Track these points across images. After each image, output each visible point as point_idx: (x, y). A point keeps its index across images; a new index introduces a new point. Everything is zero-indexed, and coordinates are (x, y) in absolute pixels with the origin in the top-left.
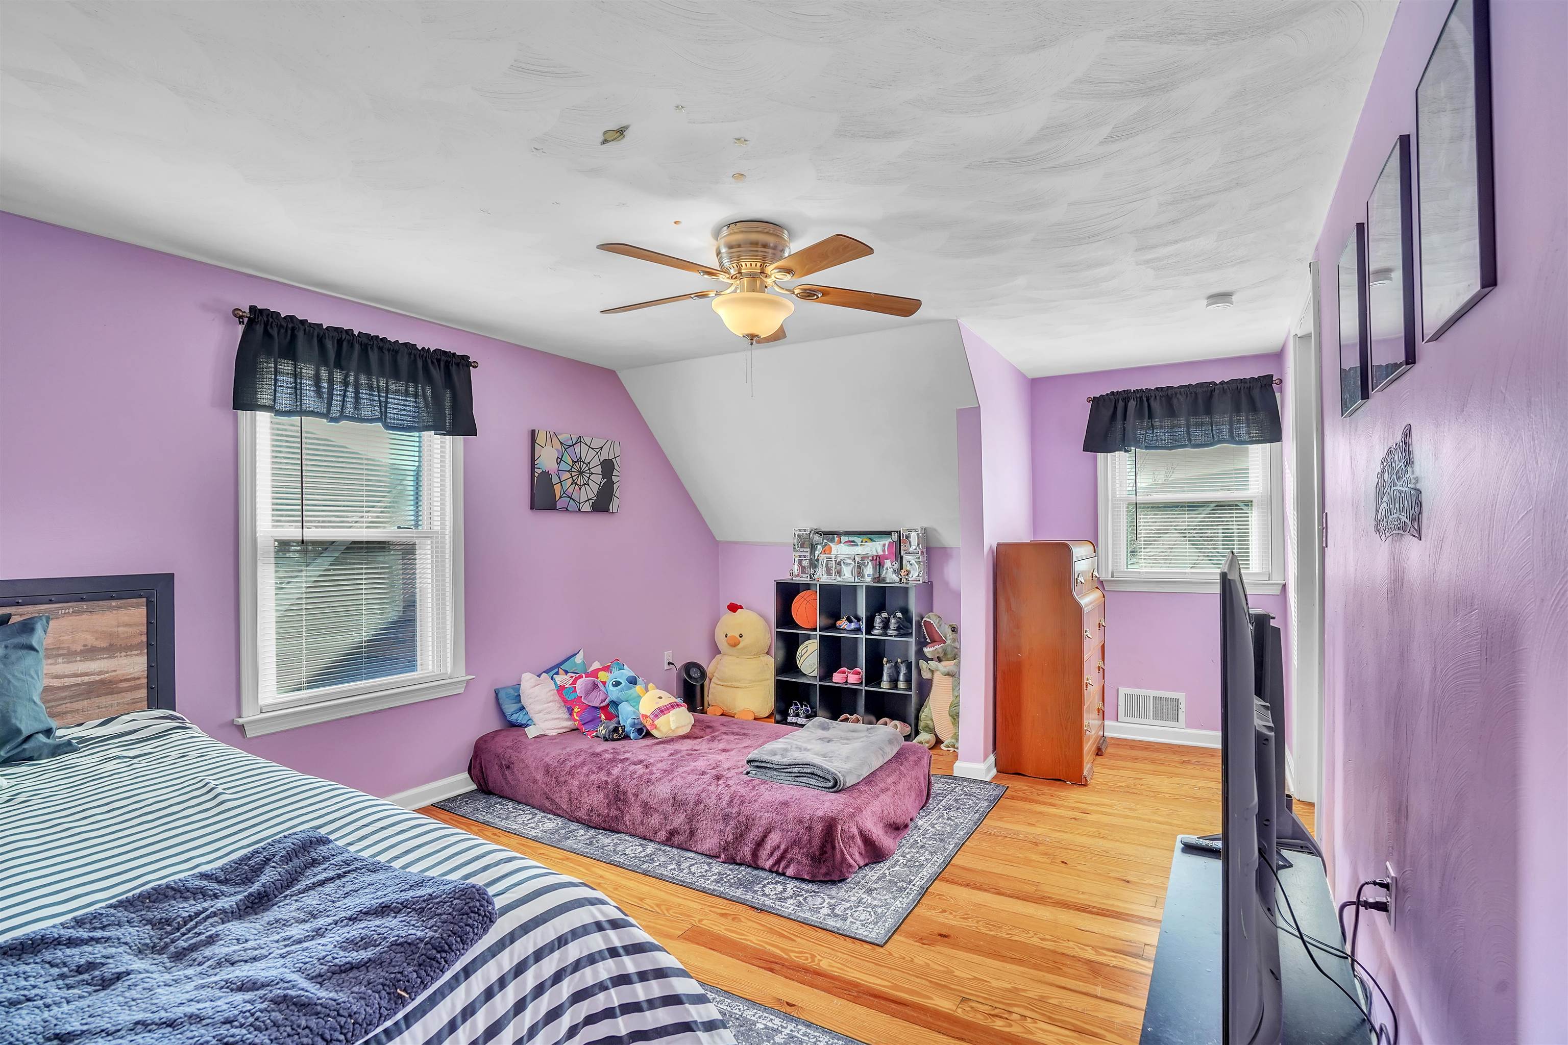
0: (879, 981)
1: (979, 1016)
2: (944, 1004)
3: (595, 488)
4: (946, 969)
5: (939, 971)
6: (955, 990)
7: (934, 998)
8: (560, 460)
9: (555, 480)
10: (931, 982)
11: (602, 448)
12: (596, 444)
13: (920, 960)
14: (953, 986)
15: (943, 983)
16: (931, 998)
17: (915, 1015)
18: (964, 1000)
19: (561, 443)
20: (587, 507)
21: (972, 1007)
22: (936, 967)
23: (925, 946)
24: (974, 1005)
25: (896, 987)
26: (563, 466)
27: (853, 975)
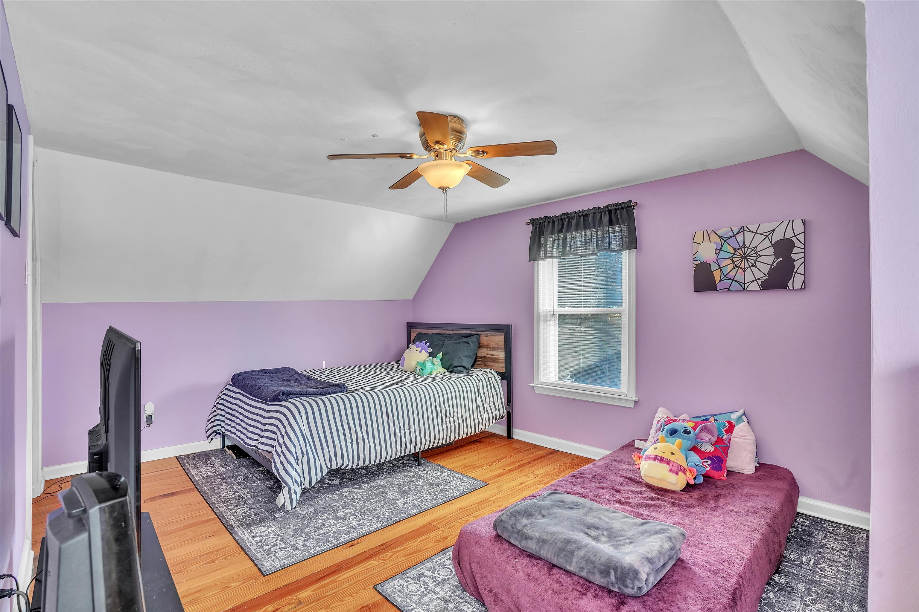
0: (344, 577)
1: (283, 603)
2: (304, 594)
3: (766, 269)
4: (331, 607)
5: (332, 603)
6: (312, 603)
7: (312, 593)
8: (718, 251)
9: (714, 267)
10: (327, 596)
11: (774, 230)
12: (766, 228)
13: (348, 599)
14: (314, 603)
15: (321, 601)
16: (313, 591)
17: (307, 581)
18: (300, 603)
19: (720, 237)
20: (755, 286)
21: (292, 603)
22: (337, 604)
23: (360, 607)
24: (293, 606)
25: (335, 581)
26: (722, 255)
27: (356, 570)
